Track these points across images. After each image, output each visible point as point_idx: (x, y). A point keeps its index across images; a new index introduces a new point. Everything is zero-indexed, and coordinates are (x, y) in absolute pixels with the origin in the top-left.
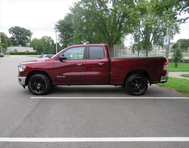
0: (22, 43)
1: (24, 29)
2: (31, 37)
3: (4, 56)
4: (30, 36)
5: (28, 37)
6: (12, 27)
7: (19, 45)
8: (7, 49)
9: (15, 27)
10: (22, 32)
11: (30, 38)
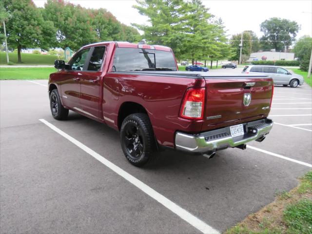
0: (278, 46)
1: (286, 22)
2: (297, 33)
3: (236, 67)
4: (295, 32)
5: (291, 35)
6: (266, 20)
7: (272, 50)
8: (249, 56)
9: (272, 19)
10: (281, 28)
11: (295, 35)
